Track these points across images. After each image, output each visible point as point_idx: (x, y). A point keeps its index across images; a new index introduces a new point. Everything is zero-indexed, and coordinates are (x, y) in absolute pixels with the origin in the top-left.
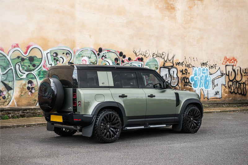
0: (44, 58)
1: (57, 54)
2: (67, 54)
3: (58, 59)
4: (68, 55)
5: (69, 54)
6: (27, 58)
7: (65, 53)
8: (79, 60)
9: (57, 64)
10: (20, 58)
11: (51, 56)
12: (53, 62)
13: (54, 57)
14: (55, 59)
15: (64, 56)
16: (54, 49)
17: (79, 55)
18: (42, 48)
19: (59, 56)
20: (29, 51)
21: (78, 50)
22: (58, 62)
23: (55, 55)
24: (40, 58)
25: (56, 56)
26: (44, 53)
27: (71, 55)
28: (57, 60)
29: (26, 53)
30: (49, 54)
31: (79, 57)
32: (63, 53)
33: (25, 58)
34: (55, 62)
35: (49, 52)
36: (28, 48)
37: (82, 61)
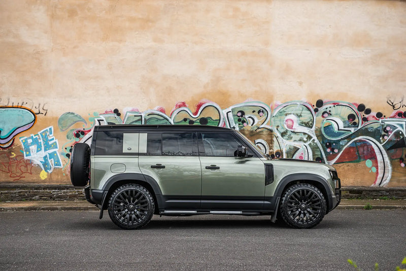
0: (223, 119)
1: (243, 113)
2: (259, 112)
3: (245, 120)
4: (261, 114)
5: (263, 112)
6: (198, 120)
7: (257, 111)
8: (280, 121)
9: (244, 126)
10: (188, 121)
11: (234, 116)
12: (237, 124)
13: (239, 117)
14: (239, 120)
15: (255, 115)
16: (239, 105)
17: (281, 113)
18: (220, 105)
19: (246, 116)
20: (200, 111)
21: (278, 106)
22: (245, 124)
23: (240, 114)
24: (216, 120)
25: (242, 116)
26: (224, 112)
27: (266, 113)
28: (244, 122)
29: (196, 114)
30: (231, 113)
31: (280, 115)
32: (254, 112)
33: (194, 120)
34: (240, 124)
35: (231, 110)
36: (199, 106)
37: (286, 121)
